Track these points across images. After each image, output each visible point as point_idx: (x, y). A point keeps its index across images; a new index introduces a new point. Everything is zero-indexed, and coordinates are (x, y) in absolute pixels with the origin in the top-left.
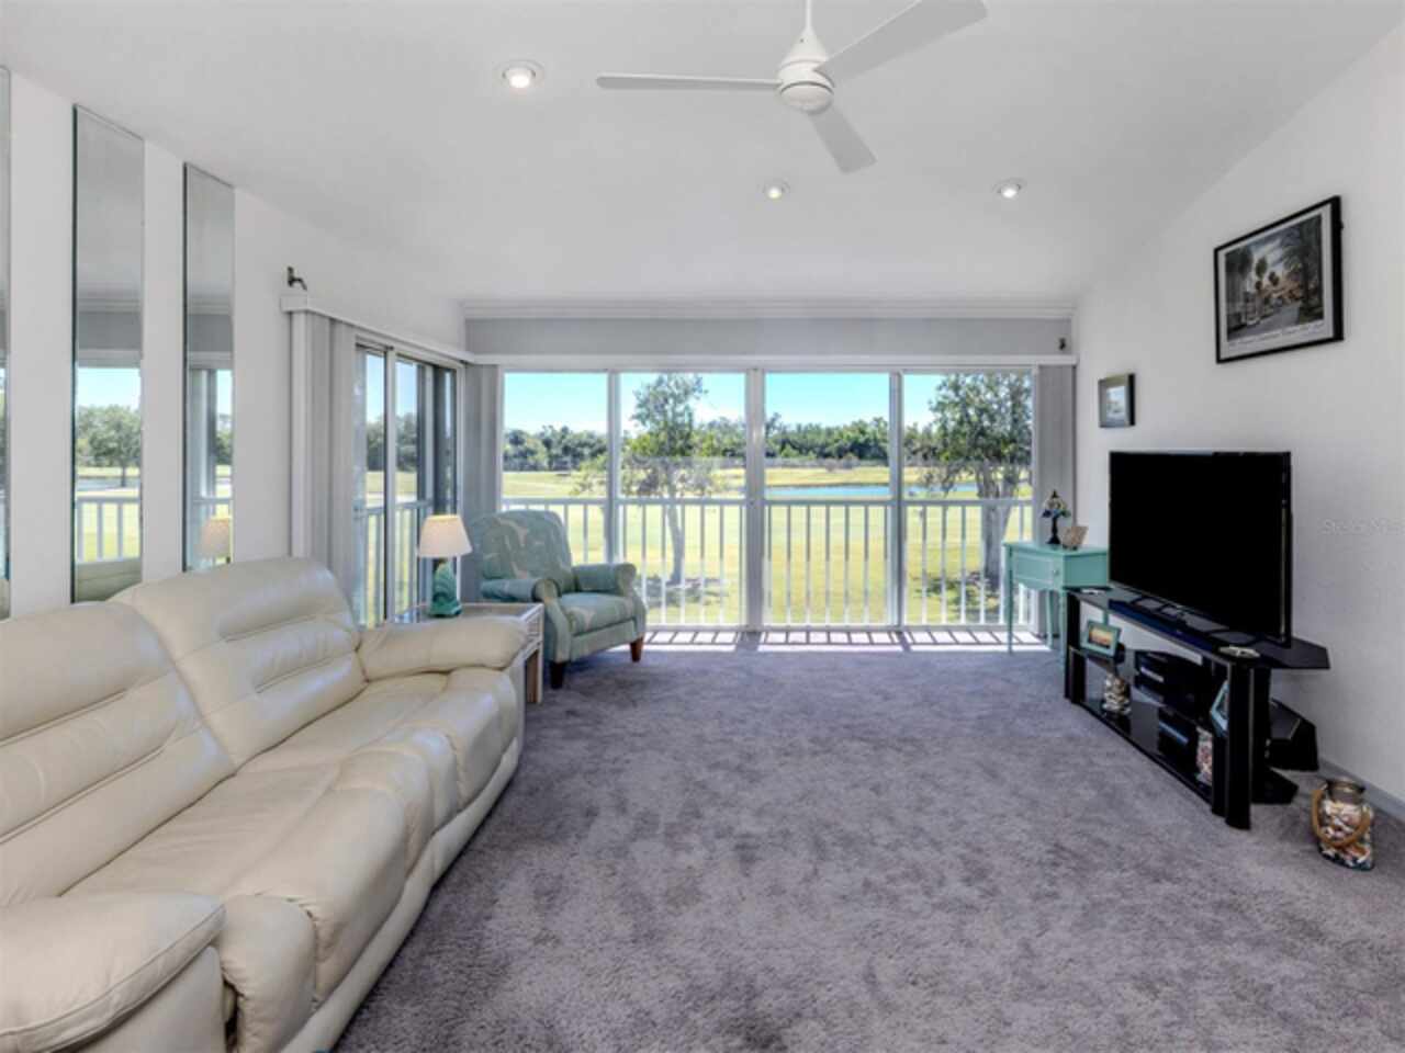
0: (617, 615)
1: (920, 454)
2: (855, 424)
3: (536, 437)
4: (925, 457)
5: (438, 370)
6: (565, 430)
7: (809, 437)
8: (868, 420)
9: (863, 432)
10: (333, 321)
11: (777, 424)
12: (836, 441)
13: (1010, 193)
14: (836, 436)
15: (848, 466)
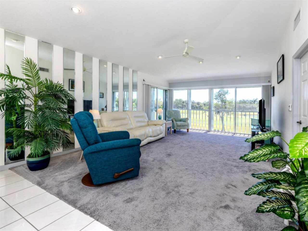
0: (184, 125)
3: (202, 103)
5: (166, 91)
10: (148, 85)
13: (238, 58)
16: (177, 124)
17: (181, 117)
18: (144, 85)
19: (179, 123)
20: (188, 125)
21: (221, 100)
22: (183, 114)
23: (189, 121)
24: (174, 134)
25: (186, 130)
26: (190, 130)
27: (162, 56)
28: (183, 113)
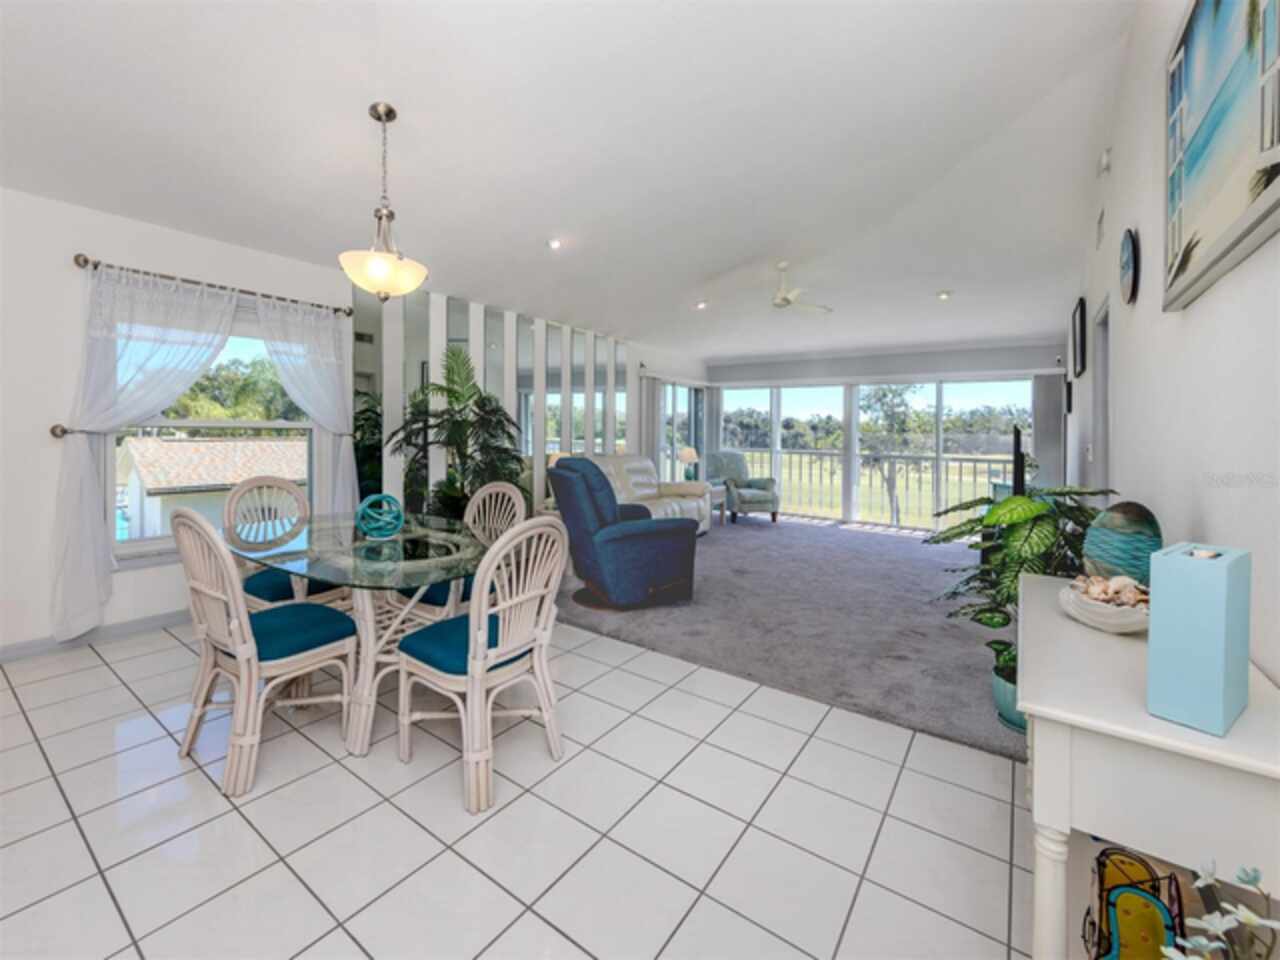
10: (652, 378)
13: (944, 297)
16: (740, 495)
17: (750, 477)
18: (644, 381)
19: (747, 493)
20: (775, 501)
21: (885, 412)
22: (756, 466)
23: (776, 489)
24: (734, 526)
25: (767, 517)
26: (780, 518)
27: (705, 301)
28: (753, 463)
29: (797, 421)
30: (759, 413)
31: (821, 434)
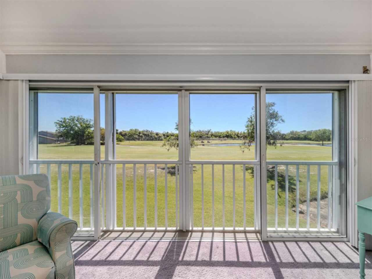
1: (243, 137)
2: (226, 131)
4: (244, 138)
6: (168, 133)
7: (217, 134)
8: (229, 130)
9: (228, 133)
11: (211, 131)
12: (223, 135)
14: (222, 134)
15: (225, 140)
29: (160, 133)
30: (149, 131)
31: (166, 137)
